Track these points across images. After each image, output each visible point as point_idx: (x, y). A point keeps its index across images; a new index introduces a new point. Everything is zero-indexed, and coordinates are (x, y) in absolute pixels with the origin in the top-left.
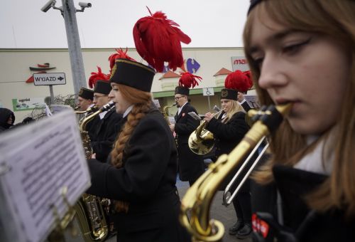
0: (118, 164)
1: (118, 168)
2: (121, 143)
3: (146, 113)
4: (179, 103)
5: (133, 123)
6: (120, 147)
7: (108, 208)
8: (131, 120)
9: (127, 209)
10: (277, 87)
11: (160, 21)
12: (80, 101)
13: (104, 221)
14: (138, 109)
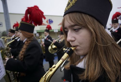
0: (22, 60)
1: (21, 61)
2: (23, 52)
3: (32, 41)
4: (46, 35)
5: (27, 44)
6: (22, 53)
7: (18, 75)
8: (26, 44)
9: (25, 75)
10: (72, 41)
11: (36, 9)
12: (10, 33)
13: (16, 79)
14: (29, 40)
